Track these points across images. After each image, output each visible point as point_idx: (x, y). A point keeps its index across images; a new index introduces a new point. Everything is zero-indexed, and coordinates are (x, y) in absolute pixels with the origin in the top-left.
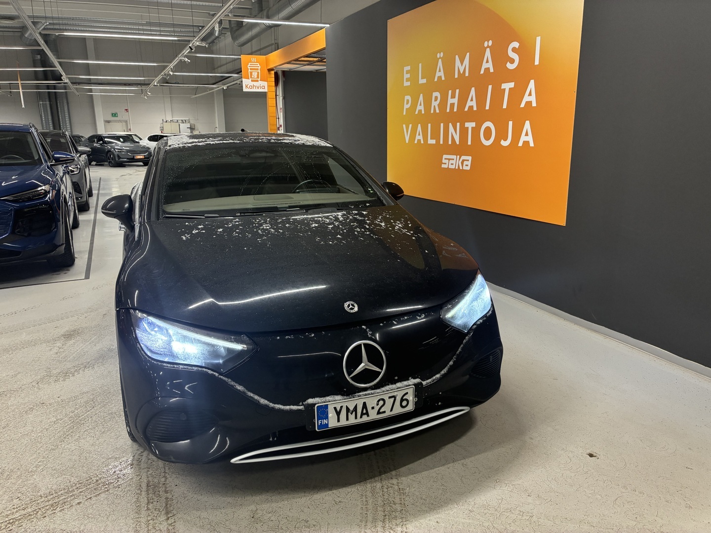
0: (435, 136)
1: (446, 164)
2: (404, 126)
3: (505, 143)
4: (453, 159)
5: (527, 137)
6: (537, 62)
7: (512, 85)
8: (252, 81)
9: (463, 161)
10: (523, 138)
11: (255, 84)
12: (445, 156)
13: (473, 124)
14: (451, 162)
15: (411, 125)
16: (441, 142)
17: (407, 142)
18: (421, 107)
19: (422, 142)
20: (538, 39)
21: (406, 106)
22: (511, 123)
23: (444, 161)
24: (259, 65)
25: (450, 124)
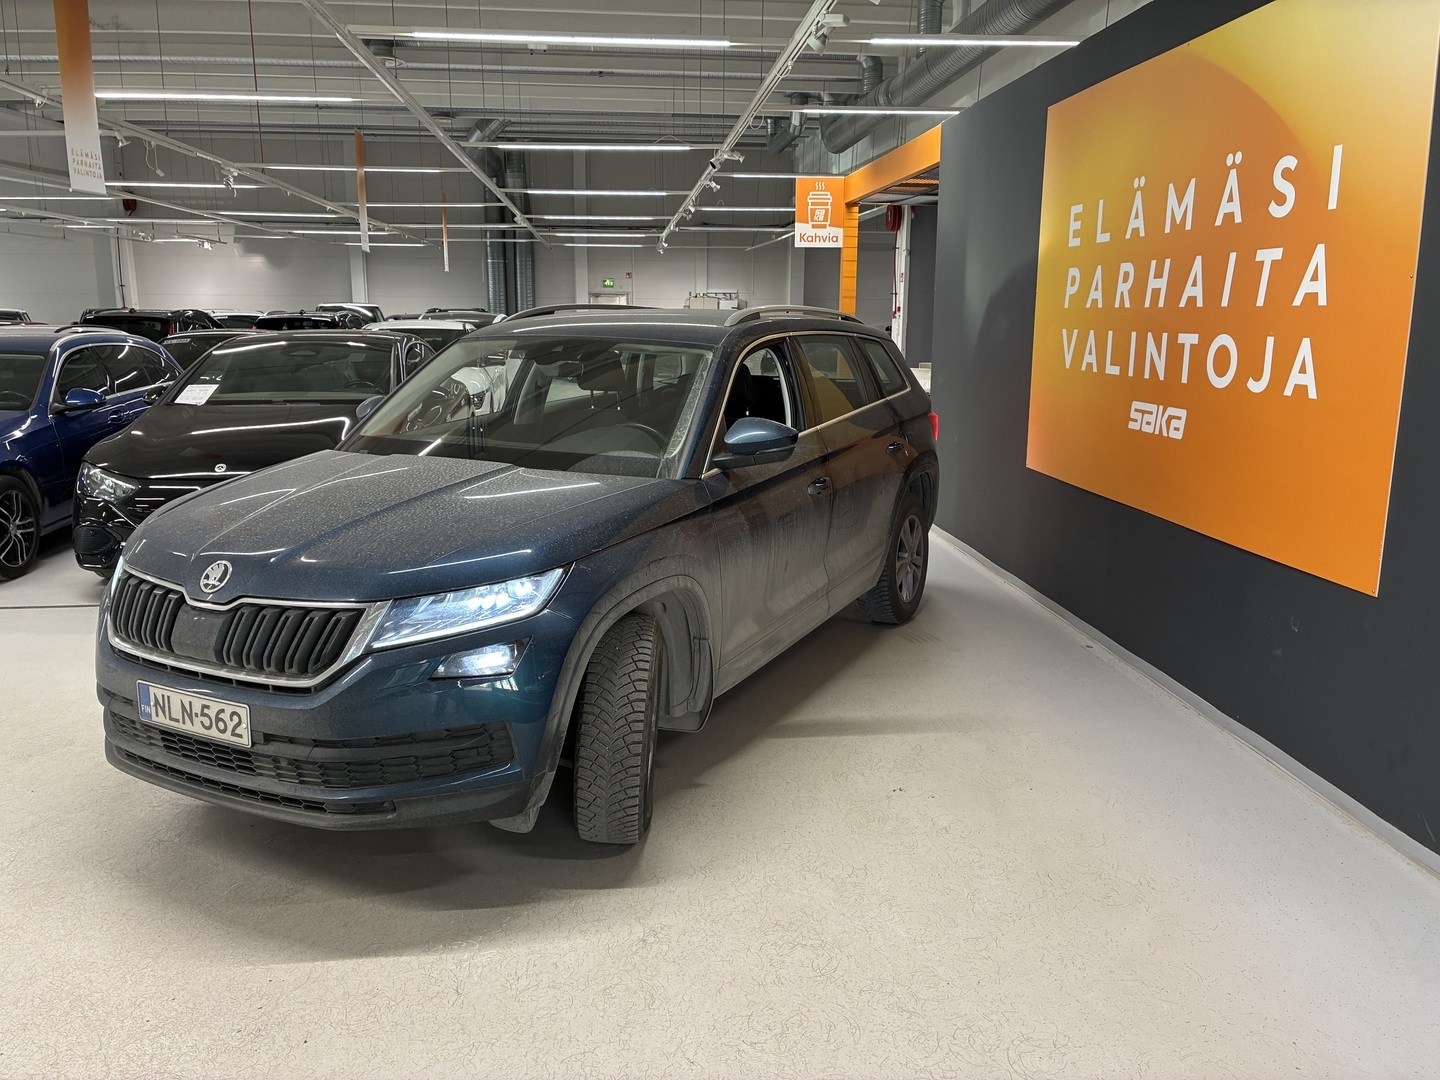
0: (1120, 359)
1: (1136, 421)
2: (1064, 331)
3: (1256, 387)
4: (1151, 413)
5: (1303, 377)
6: (1332, 205)
7: (1277, 254)
8: (814, 226)
10: (1295, 378)
11: (821, 232)
12: (1136, 405)
13: (1193, 339)
14: (1147, 417)
15: (1076, 331)
16: (1131, 374)
17: (1068, 367)
18: (1096, 295)
19: (1095, 370)
20: (1338, 150)
21: (1071, 290)
22: (1270, 341)
23: (1133, 415)
24: (829, 196)
25: (1150, 334)
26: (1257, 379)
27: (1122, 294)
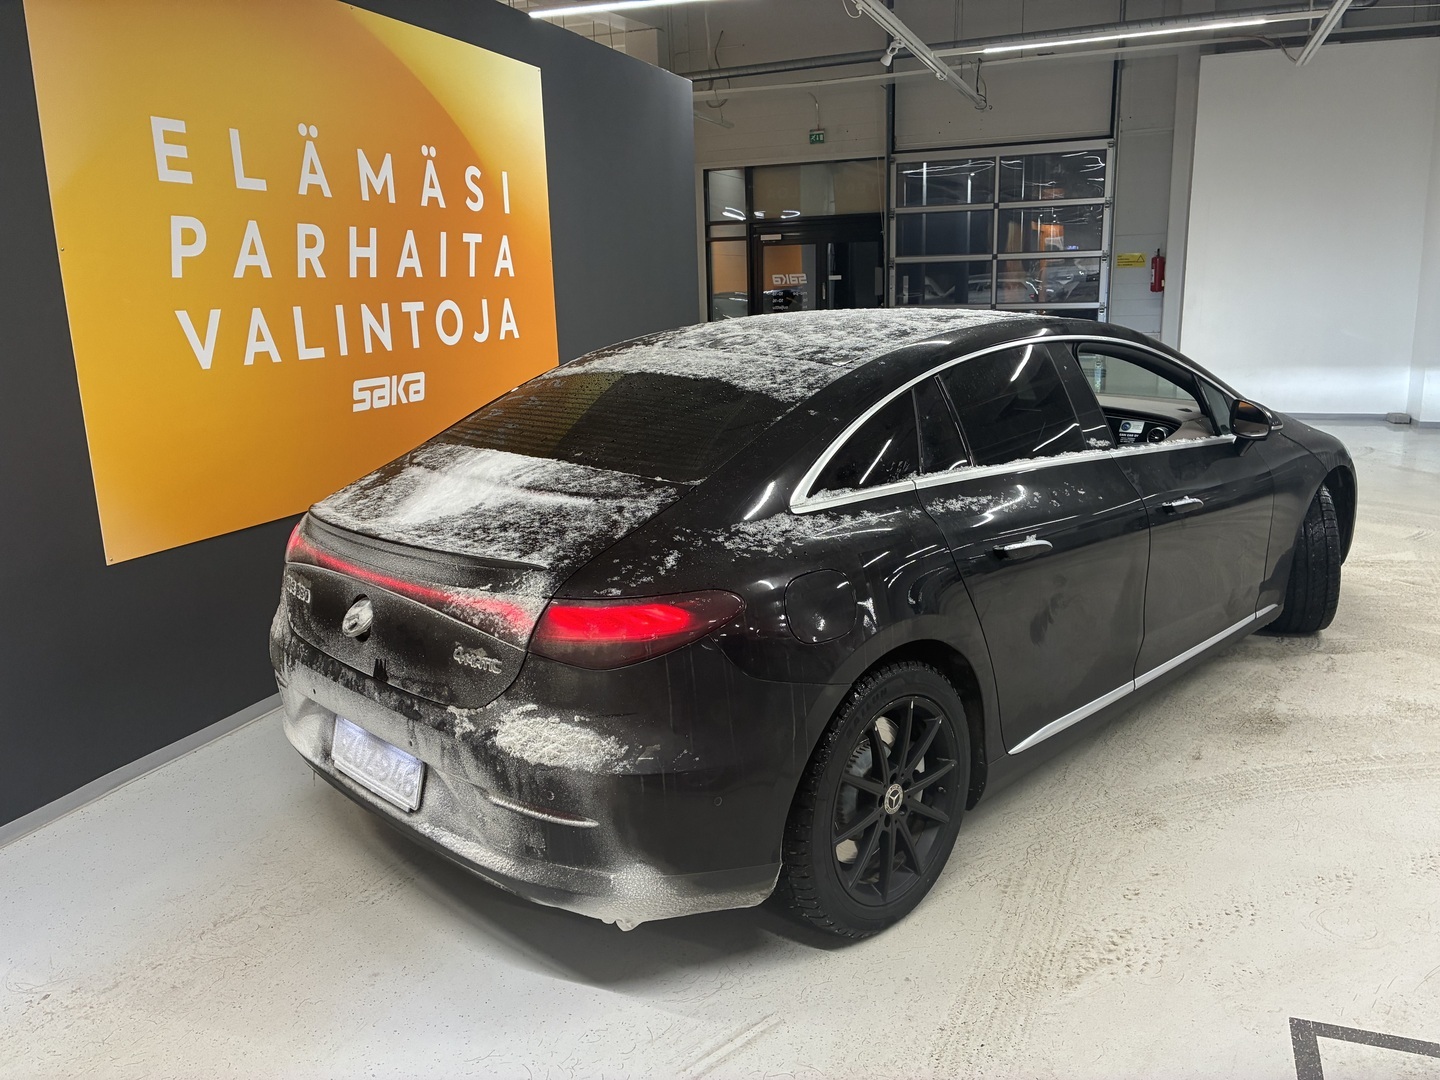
1: (363, 401)
3: (480, 338)
4: (383, 386)
5: (509, 326)
6: (507, 211)
9: (408, 384)
10: (505, 327)
12: (358, 384)
13: (420, 306)
14: (377, 393)
16: (344, 351)
18: (255, 260)
19: (276, 359)
21: (184, 250)
22: (484, 302)
23: (357, 396)
25: (363, 307)
26: (480, 332)
27: (308, 261)
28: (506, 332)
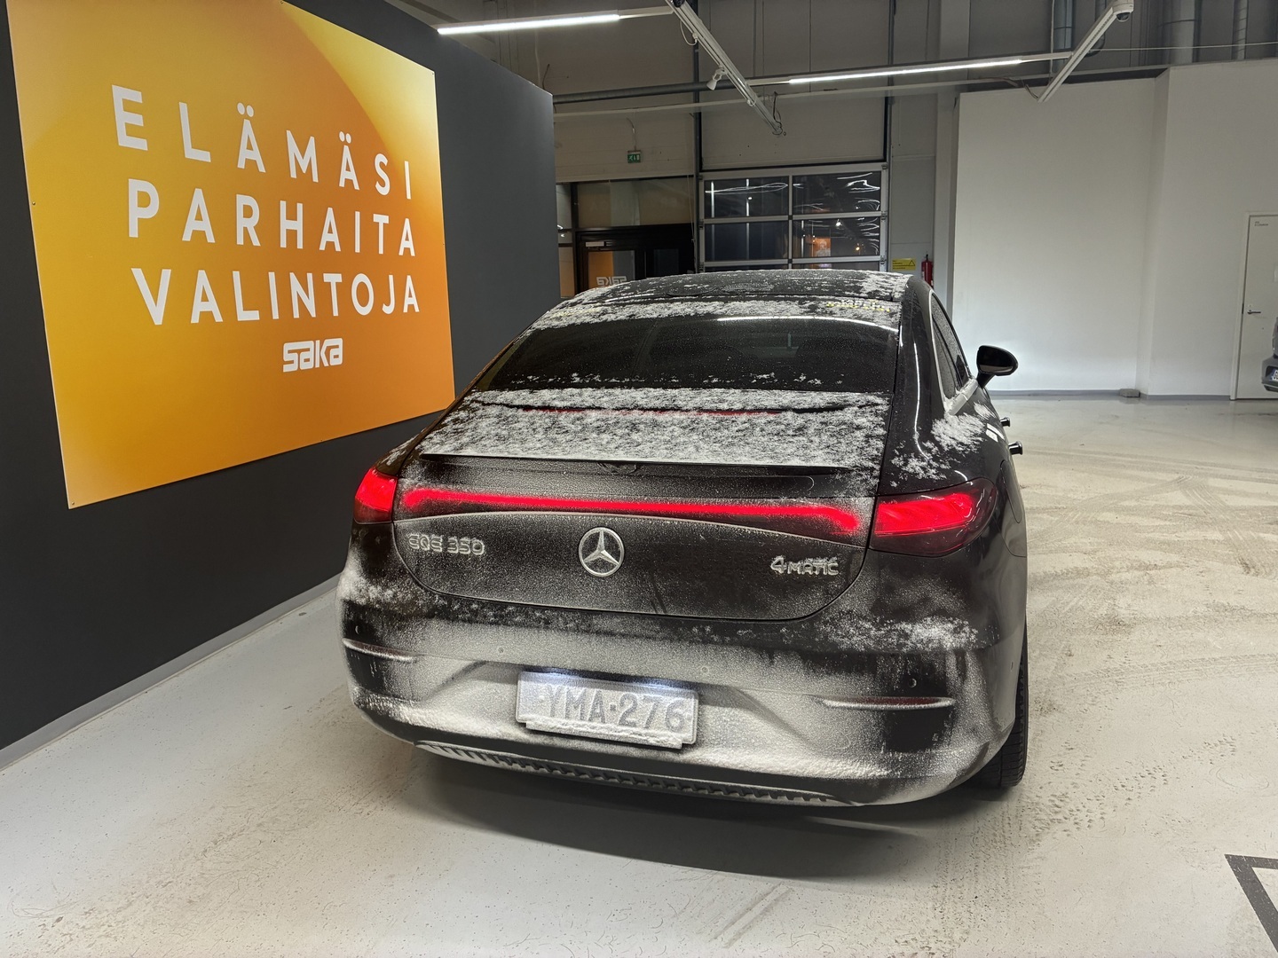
1: (292, 362)
2: (139, 272)
3: (388, 310)
4: (308, 350)
5: (411, 301)
6: (409, 197)
7: (385, 219)
9: (329, 348)
10: (408, 301)
12: (288, 347)
13: (338, 278)
14: (304, 355)
15: (166, 274)
16: (276, 316)
18: (201, 226)
19: (218, 319)
21: (140, 212)
22: (391, 277)
23: (287, 357)
26: (388, 304)
27: (245, 230)
28: (409, 305)
